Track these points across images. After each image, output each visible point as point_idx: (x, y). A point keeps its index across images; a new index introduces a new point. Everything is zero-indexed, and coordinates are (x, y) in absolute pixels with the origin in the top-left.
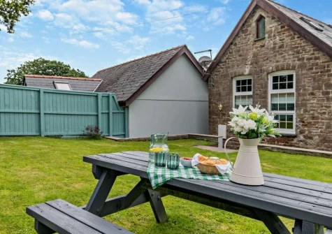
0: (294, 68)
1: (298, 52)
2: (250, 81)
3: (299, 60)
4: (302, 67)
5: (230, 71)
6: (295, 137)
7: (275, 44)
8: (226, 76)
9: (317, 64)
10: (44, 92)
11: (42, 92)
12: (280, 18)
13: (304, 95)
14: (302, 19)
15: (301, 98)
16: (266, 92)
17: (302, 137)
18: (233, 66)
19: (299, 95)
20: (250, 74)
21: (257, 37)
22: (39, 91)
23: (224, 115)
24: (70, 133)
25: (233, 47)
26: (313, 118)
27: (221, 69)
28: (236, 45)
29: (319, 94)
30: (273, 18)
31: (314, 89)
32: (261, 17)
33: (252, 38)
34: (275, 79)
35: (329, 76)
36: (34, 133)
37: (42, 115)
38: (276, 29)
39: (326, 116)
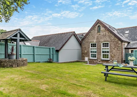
0: (109, 41)
1: (110, 37)
2: (95, 44)
3: (110, 39)
4: (111, 41)
5: (89, 41)
6: (109, 60)
7: (103, 34)
8: (88, 42)
9: (115, 41)
10: (36, 47)
11: (35, 47)
12: (105, 27)
13: (112, 49)
14: (109, 27)
15: (111, 50)
16: (101, 48)
17: (111, 61)
18: (90, 39)
19: (110, 49)
20: (96, 42)
21: (98, 31)
22: (34, 47)
23: (87, 54)
24: (42, 61)
25: (90, 33)
26: (114, 55)
27: (86, 40)
28: (91, 33)
29: (116, 49)
30: (103, 27)
31: (114, 47)
32: (99, 26)
33: (96, 32)
34: (103, 44)
35: (118, 44)
36: (32, 61)
37: (35, 55)
38: (104, 30)
39: (118, 55)
